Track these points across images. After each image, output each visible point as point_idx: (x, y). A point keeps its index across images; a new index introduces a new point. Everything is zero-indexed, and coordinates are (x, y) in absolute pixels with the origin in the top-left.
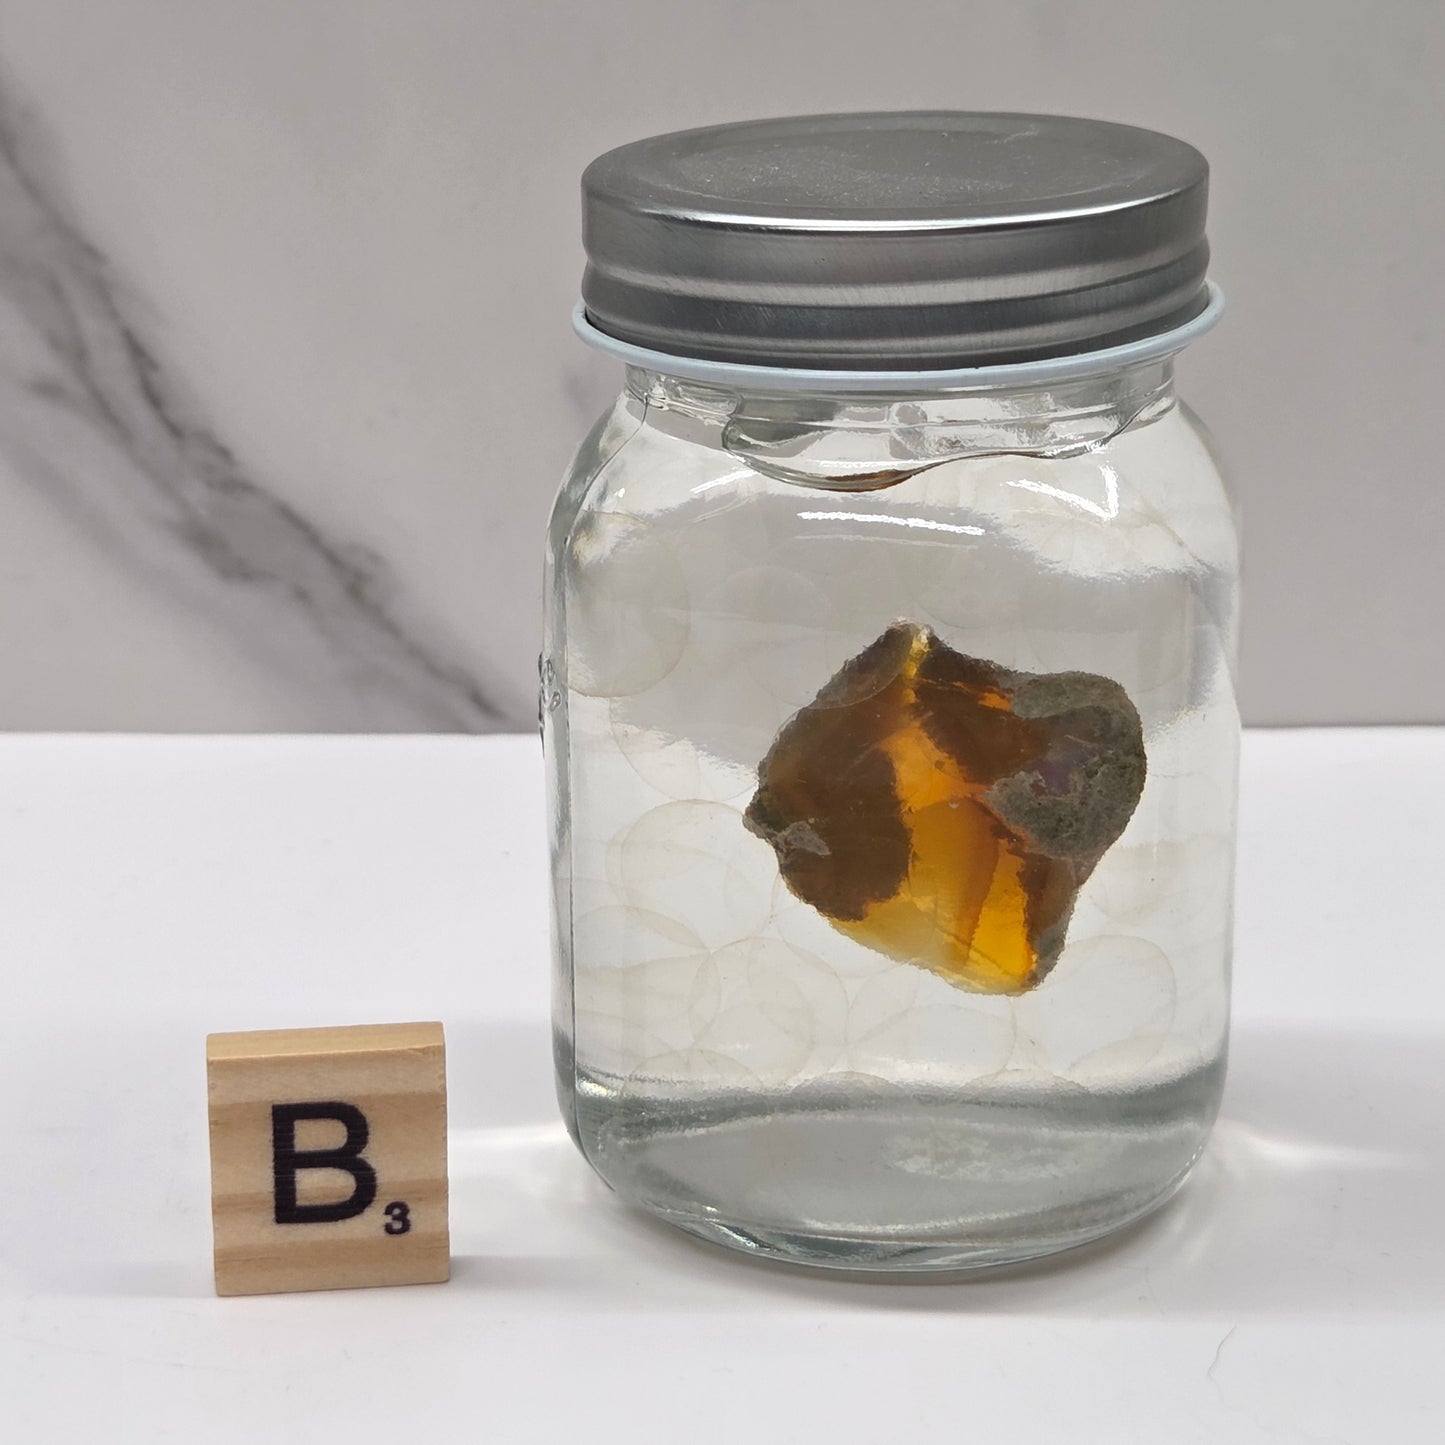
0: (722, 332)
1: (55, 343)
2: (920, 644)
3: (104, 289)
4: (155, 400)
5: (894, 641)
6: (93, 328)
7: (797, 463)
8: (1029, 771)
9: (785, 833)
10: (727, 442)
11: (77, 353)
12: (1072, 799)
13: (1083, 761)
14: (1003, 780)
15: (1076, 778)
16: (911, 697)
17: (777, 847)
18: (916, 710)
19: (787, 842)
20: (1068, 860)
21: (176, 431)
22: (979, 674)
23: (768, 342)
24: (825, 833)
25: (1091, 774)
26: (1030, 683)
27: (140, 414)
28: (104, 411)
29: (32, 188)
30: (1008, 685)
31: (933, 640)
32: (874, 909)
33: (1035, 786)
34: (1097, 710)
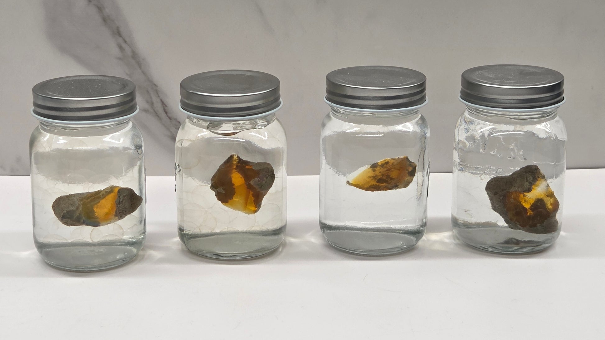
0: (209, 112)
1: (147, 102)
2: (235, 157)
3: (157, 92)
4: (166, 113)
5: (232, 157)
6: (155, 99)
7: (219, 131)
8: (257, 178)
9: (217, 190)
10: (208, 128)
11: (152, 104)
12: (264, 182)
13: (266, 176)
14: (253, 180)
15: (265, 179)
16: (235, 167)
17: (215, 192)
18: (236, 169)
19: (218, 191)
20: (263, 192)
21: (170, 118)
22: (247, 163)
23: (216, 113)
24: (224, 189)
25: (267, 178)
26: (255, 164)
27: (163, 115)
28: (156, 114)
29: (144, 73)
30: (252, 164)
31: (238, 157)
32: (230, 201)
33: (258, 180)
34: (267, 168)
